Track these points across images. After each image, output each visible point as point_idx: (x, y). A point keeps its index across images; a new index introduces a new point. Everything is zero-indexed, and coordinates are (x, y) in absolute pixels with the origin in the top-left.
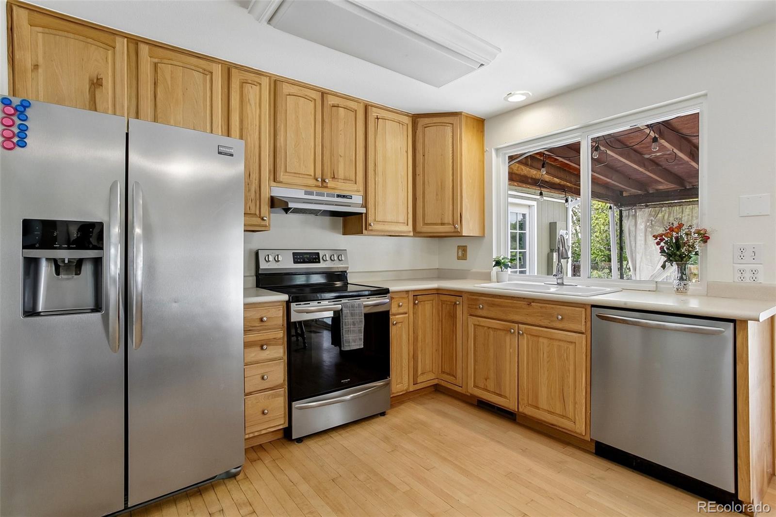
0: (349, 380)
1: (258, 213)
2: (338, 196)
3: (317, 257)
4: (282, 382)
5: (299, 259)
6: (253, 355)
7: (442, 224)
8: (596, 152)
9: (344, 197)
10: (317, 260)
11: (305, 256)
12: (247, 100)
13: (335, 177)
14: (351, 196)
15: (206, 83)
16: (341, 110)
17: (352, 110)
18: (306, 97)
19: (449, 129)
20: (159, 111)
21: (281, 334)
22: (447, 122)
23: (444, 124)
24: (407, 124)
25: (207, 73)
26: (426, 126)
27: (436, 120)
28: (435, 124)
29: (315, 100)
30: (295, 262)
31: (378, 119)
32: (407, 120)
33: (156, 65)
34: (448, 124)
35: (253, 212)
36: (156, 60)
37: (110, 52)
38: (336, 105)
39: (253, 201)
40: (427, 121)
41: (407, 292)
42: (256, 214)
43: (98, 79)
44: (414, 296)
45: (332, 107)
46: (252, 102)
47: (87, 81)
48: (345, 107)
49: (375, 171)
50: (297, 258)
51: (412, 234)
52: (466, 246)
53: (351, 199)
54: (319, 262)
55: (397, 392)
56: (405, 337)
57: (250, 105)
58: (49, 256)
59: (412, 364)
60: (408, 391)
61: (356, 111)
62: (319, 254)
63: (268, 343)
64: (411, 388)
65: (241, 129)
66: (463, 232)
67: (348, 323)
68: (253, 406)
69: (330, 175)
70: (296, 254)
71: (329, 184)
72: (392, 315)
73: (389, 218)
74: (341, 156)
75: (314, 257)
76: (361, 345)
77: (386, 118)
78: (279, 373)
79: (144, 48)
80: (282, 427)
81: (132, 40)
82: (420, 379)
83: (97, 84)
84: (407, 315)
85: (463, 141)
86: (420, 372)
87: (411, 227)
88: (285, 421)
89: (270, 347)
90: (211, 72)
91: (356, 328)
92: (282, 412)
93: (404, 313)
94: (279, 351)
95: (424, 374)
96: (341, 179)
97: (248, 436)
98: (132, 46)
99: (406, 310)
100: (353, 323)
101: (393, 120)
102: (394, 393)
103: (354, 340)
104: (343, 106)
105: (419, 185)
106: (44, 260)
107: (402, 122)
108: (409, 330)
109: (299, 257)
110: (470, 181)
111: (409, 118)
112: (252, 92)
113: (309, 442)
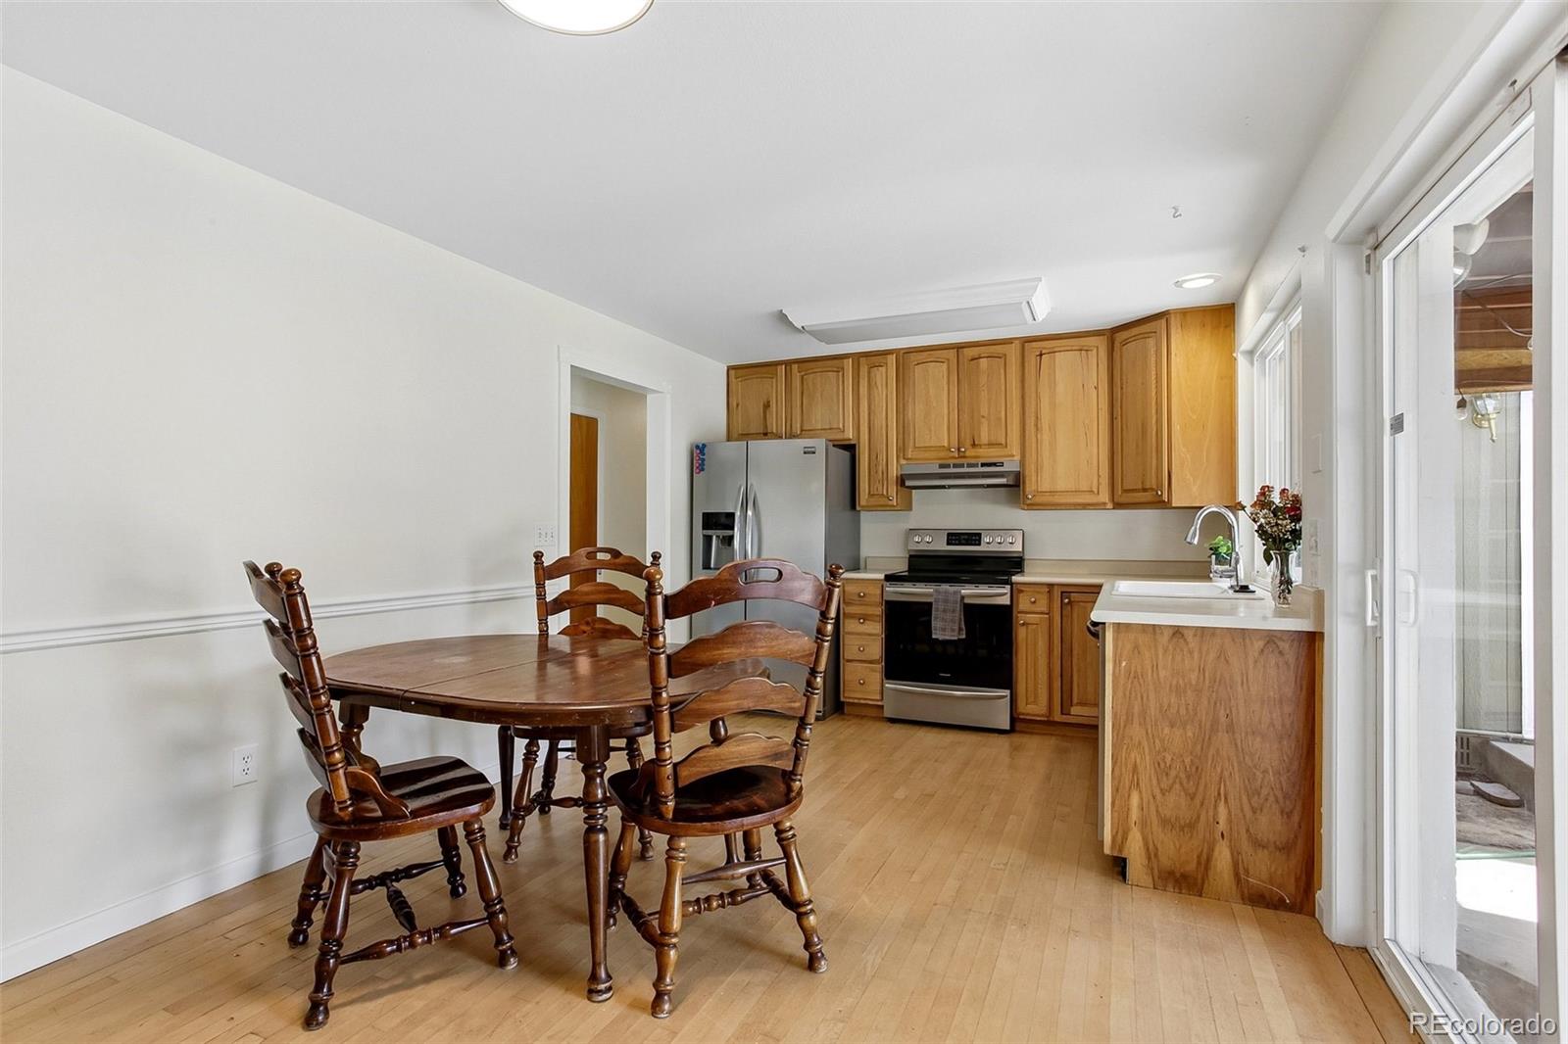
0: (949, 675)
1: (885, 493)
2: (983, 465)
3: (978, 538)
4: (879, 657)
6: (853, 626)
7: (1144, 490)
9: (995, 464)
10: (977, 542)
11: (963, 537)
12: (875, 384)
13: (978, 444)
14: (1002, 463)
15: (839, 379)
16: (983, 361)
17: (1001, 356)
18: (938, 360)
19: (1151, 342)
21: (879, 611)
22: (1149, 331)
23: (1145, 336)
24: (1097, 347)
25: (840, 370)
26: (1125, 343)
27: (1135, 331)
28: (1136, 338)
29: (948, 360)
30: (948, 544)
31: (1041, 355)
32: (1101, 344)
33: (802, 377)
34: (1149, 334)
35: (880, 494)
36: (803, 373)
37: (774, 380)
38: (977, 357)
39: (881, 482)
40: (1125, 334)
41: (1051, 586)
42: (883, 494)
43: (767, 402)
44: (1062, 592)
45: (972, 361)
46: (879, 384)
47: (761, 404)
48: (989, 355)
49: (1036, 425)
50: (952, 540)
51: (1110, 506)
53: (1002, 466)
54: (979, 544)
55: (1028, 714)
56: (1042, 645)
57: (877, 388)
58: (715, 534)
59: (1057, 684)
60: (1051, 719)
61: (1005, 355)
62: (980, 534)
63: (865, 618)
64: (1058, 717)
65: (869, 414)
66: (1173, 501)
67: (937, 610)
68: (851, 673)
69: (968, 443)
70: (949, 534)
71: (967, 454)
72: (1019, 612)
73: (1061, 485)
74: (983, 417)
75: (974, 538)
76: (954, 636)
77: (1056, 349)
78: (876, 649)
79: (795, 367)
80: (880, 703)
81: (788, 363)
82: (1075, 710)
83: (767, 406)
84: (1047, 616)
85: (1173, 354)
86: (1075, 701)
87: (1104, 497)
88: (878, 697)
89: (867, 622)
90: (843, 369)
91: (948, 616)
92: (879, 688)
93: (1042, 613)
94: (876, 628)
95: (1081, 704)
96: (985, 445)
97: (848, 700)
98: (788, 368)
99: (1045, 609)
100: (945, 611)
101: (1069, 348)
102: (1023, 714)
103: (944, 630)
104: (986, 355)
105: (1118, 433)
106: (714, 537)
107: (1085, 348)
108: (1050, 636)
109: (954, 538)
110: (1195, 417)
111: (1101, 337)
112: (879, 374)
113: (897, 726)
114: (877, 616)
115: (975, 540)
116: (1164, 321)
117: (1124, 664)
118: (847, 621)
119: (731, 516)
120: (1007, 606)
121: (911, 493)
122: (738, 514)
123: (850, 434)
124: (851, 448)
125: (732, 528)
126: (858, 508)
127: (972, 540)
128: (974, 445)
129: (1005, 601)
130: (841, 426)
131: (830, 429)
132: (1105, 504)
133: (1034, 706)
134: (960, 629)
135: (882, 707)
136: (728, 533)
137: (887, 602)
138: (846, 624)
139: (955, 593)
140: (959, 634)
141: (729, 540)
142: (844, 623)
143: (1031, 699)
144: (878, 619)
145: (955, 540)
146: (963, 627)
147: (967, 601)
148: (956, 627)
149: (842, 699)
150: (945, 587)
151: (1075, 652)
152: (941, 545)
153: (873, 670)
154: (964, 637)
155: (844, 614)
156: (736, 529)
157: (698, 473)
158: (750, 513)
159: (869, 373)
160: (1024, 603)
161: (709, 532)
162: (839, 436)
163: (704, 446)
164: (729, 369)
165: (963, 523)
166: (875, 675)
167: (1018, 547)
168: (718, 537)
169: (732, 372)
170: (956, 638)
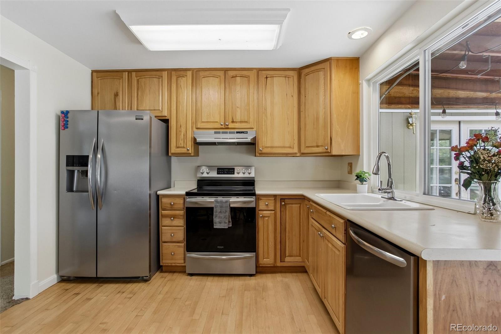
0: (223, 247)
2: (237, 133)
3: (233, 170)
4: (182, 239)
5: (220, 172)
6: (167, 222)
7: (318, 146)
8: (464, 62)
9: (242, 132)
10: (233, 173)
11: (225, 170)
12: (180, 86)
13: (234, 121)
14: (247, 132)
15: (159, 82)
16: (238, 79)
17: (247, 76)
18: (214, 76)
19: (321, 74)
20: (139, 101)
21: (182, 213)
22: (321, 68)
23: (318, 71)
24: (293, 76)
25: (160, 77)
26: (307, 74)
27: (313, 68)
28: (313, 72)
29: (220, 76)
30: (218, 174)
31: (267, 78)
32: (294, 74)
33: (138, 80)
34: (321, 70)
35: (182, 146)
36: (138, 78)
37: (121, 80)
38: (235, 76)
39: (183, 140)
40: (307, 70)
41: (275, 196)
42: (184, 147)
43: (117, 93)
44: (281, 199)
45: (232, 78)
46: (182, 86)
47: (113, 94)
48: (241, 75)
50: (220, 171)
51: (298, 155)
52: (352, 163)
53: (247, 133)
54: (234, 174)
55: (264, 264)
56: (271, 228)
57: (181, 88)
58: (77, 170)
59: (278, 247)
60: (276, 265)
61: (249, 76)
62: (234, 169)
63: (175, 217)
64: (279, 264)
65: (177, 102)
66: (333, 152)
67: (216, 211)
68: (166, 249)
69: (230, 120)
70: (218, 169)
71: (230, 126)
72: (259, 211)
73: (276, 144)
74: (238, 107)
75: (231, 171)
76: (226, 226)
77: (274, 76)
78: (180, 234)
79: (134, 74)
80: (183, 265)
81: (130, 72)
82: (287, 259)
83: (116, 95)
84: (274, 212)
85: (333, 80)
86: (287, 255)
87: (296, 150)
88: (182, 262)
89: (175, 219)
90: (162, 77)
91: (222, 215)
92: (182, 256)
93: (271, 210)
94: (181, 222)
95: (290, 256)
96: (239, 122)
97: (165, 264)
98: (130, 74)
99: (272, 208)
100: (220, 212)
101: (280, 76)
102: (262, 264)
103: (220, 223)
104: (240, 75)
105: (302, 119)
106: (76, 171)
107: (288, 76)
108: (275, 222)
109: (221, 170)
110: (342, 111)
111: (295, 71)
112: (182, 81)
113: (194, 278)
114: (181, 216)
115: (232, 172)
116: (328, 63)
117: (443, 297)
118: (163, 219)
119: (87, 157)
120: (254, 207)
121: (199, 147)
122: (91, 156)
123: (165, 113)
124: (166, 121)
125: (87, 166)
126: (170, 155)
127: (230, 171)
128: (233, 122)
129: (253, 205)
130: (160, 109)
131: (154, 110)
132: (296, 153)
133: (267, 260)
134: (229, 222)
135: (185, 266)
136: (84, 168)
137: (187, 208)
138: (163, 222)
139: (226, 202)
140: (229, 224)
141: (85, 173)
142: (161, 221)
143: (266, 256)
144: (182, 217)
145: (222, 172)
146: (231, 220)
147: (232, 206)
148: (227, 221)
149: (161, 264)
150: (220, 199)
151: (287, 230)
152: (214, 174)
153: (179, 246)
154: (231, 226)
155: (162, 215)
156: (89, 166)
157: (64, 129)
158: (99, 156)
159: (177, 80)
160: (262, 205)
161: (71, 168)
162: (160, 114)
163: (68, 112)
164: (93, 72)
165: (225, 163)
166: (180, 249)
167: (252, 175)
168: (78, 171)
169: (95, 74)
170: (227, 227)
